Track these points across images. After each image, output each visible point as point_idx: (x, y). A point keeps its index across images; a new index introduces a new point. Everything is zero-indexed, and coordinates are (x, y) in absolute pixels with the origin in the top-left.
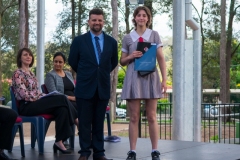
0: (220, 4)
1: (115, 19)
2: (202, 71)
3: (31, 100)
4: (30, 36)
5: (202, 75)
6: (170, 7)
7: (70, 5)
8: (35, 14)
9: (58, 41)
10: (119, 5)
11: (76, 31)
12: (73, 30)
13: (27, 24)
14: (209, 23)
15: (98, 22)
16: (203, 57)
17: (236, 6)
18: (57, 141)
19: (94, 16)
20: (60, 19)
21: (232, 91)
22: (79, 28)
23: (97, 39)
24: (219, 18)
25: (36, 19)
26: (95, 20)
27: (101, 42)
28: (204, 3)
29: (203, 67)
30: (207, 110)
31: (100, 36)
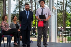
0: (63, 2)
1: (32, 6)
2: (57, 22)
3: (7, 30)
4: (6, 11)
5: (57, 23)
6: (48, 3)
7: (18, 2)
8: (8, 5)
9: (15, 13)
10: (33, 2)
11: (20, 10)
12: (19, 10)
13: (5, 8)
14: (59, 7)
15: (28, 7)
16: (58, 18)
17: (67, 2)
18: (14, 42)
19: (27, 6)
20: (15, 6)
21: (66, 27)
22: (21, 9)
23: (27, 12)
24: (62, 6)
25: (8, 6)
26: (27, 7)
27: (29, 13)
28: (58, 2)
29: (58, 20)
30: (59, 33)
31: (28, 11)
